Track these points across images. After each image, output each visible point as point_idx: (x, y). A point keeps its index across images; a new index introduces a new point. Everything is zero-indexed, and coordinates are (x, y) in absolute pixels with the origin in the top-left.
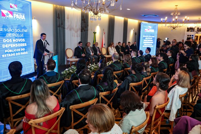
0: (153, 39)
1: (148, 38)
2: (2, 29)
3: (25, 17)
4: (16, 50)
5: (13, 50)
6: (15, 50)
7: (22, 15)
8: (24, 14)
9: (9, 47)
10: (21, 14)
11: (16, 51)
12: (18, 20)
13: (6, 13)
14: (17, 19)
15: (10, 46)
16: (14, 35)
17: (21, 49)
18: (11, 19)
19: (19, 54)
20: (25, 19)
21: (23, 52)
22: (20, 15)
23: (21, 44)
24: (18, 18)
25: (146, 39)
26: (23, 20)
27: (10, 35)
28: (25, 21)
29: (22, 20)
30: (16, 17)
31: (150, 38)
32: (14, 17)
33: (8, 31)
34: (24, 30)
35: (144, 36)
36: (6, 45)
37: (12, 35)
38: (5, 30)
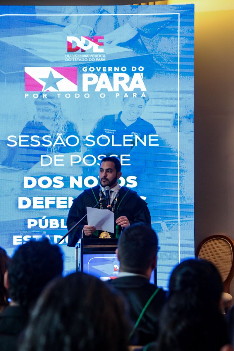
2: (22, 138)
3: (146, 79)
7: (131, 74)
8: (142, 68)
9: (47, 206)
12: (103, 96)
13: (47, 76)
14: (99, 93)
16: (76, 159)
18: (68, 96)
20: (143, 88)
22: (116, 76)
24: (104, 90)
26: (135, 95)
27: (56, 160)
29: (126, 95)
30: (92, 88)
32: (85, 89)
33: (47, 143)
34: (137, 137)
36: (35, 199)
37: (67, 162)
38: (36, 143)
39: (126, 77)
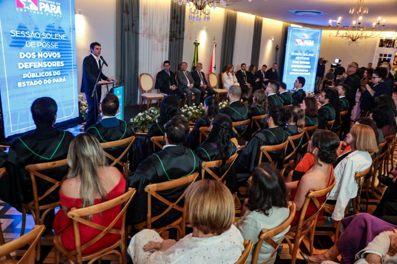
0: (311, 60)
1: (302, 58)
3: (61, 9)
4: (44, 74)
5: (38, 74)
6: (41, 75)
7: (56, 6)
8: (59, 4)
9: (30, 67)
10: (54, 3)
11: (44, 76)
12: (47, 14)
13: (25, 1)
15: (32, 65)
16: (39, 44)
17: (54, 72)
18: (34, 12)
19: (49, 81)
20: (61, 13)
21: (57, 79)
22: (52, 5)
23: (53, 62)
24: (47, 12)
25: (297, 60)
26: (58, 16)
27: (32, 44)
28: (61, 18)
31: (305, 58)
32: (41, 10)
33: (28, 35)
34: (59, 35)
35: (293, 54)
36: (25, 64)
37: (36, 45)
38: (23, 35)
39: (55, 6)
